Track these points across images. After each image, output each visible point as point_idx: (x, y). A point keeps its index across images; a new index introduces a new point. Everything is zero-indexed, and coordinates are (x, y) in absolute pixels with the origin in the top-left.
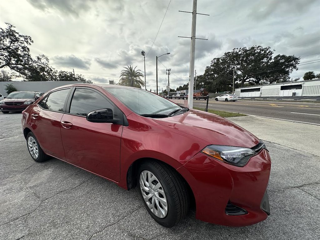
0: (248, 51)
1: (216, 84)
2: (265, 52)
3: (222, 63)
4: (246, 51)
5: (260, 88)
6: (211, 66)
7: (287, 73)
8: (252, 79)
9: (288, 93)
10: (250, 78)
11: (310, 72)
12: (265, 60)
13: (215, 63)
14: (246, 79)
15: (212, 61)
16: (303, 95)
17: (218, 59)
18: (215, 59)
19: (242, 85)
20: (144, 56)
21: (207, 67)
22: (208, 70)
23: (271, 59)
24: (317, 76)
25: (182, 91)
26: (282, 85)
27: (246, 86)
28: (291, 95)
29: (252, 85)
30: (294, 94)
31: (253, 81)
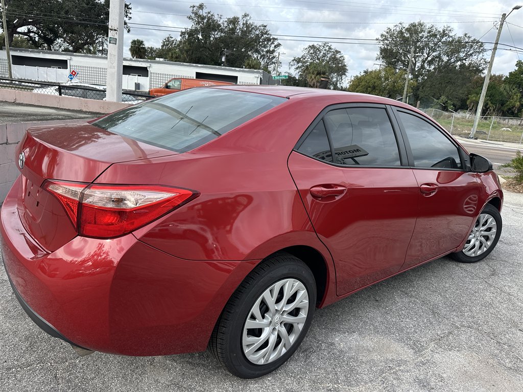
11: (138, 41)
14: (21, 25)
28: (134, 89)
29: (36, 45)
30: (138, 86)
31: (39, 36)
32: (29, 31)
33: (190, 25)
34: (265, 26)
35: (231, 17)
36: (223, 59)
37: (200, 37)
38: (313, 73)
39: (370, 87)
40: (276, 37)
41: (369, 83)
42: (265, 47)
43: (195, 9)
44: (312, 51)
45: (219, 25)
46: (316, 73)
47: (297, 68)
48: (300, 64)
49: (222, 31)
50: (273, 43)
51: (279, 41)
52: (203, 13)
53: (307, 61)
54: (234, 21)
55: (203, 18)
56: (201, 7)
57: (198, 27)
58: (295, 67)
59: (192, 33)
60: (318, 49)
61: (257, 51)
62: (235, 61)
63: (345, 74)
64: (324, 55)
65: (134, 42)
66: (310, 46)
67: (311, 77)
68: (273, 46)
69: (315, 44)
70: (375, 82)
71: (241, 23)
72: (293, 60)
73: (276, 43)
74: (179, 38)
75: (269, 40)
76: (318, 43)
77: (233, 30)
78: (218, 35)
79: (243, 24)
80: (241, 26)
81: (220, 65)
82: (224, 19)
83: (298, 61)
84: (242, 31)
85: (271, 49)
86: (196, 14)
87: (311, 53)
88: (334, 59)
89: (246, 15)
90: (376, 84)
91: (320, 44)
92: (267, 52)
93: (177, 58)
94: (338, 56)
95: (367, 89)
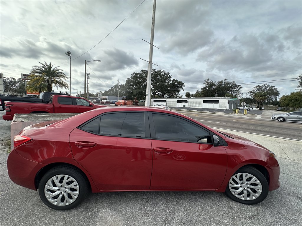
0: (157, 72)
1: (136, 94)
2: (167, 76)
3: (139, 78)
4: (156, 72)
5: (165, 100)
6: (131, 78)
7: (179, 91)
8: (160, 93)
9: (181, 105)
10: (159, 92)
11: (188, 93)
12: (167, 81)
13: (134, 76)
14: (157, 92)
15: (132, 74)
16: (189, 107)
17: (137, 74)
18: (134, 73)
19: (154, 97)
20: (69, 57)
21: (128, 79)
22: (128, 81)
23: (170, 81)
24: (192, 95)
25: (104, 97)
26: (178, 99)
27: (157, 98)
28: (183, 107)
29: (160, 97)
30: (184, 106)
31: (161, 94)
32: (159, 94)
33: (204, 86)
34: (234, 82)
35: (220, 81)
36: (216, 95)
37: (208, 89)
38: (258, 96)
39: (293, 100)
40: (239, 85)
41: (292, 98)
42: (235, 89)
43: (206, 81)
44: (258, 88)
45: (215, 84)
46: (260, 96)
47: (250, 95)
48: (252, 93)
49: (216, 86)
50: (238, 87)
51: (241, 86)
52: (209, 81)
53: (255, 92)
54: (221, 82)
55: (209, 83)
56: (208, 80)
57: (207, 86)
58: (250, 94)
59: (205, 88)
60: (261, 87)
61: (231, 91)
62: (222, 95)
63: (278, 95)
64: (265, 89)
65: (187, 93)
66: (257, 86)
67: (257, 98)
68: (238, 88)
69: (260, 85)
70: (296, 98)
71: (224, 82)
72: (248, 92)
73: (240, 87)
74: (201, 90)
75: (237, 86)
76: (261, 84)
77: (220, 85)
78: (214, 87)
79: (225, 82)
80: (224, 83)
81: (214, 97)
82: (217, 82)
83: (251, 92)
84: (224, 85)
85: (238, 89)
86: (207, 82)
87: (258, 89)
88: (271, 89)
89: (226, 79)
90: (297, 98)
91: (262, 84)
92: (236, 90)
93: (200, 96)
94: (273, 88)
95: (291, 101)
